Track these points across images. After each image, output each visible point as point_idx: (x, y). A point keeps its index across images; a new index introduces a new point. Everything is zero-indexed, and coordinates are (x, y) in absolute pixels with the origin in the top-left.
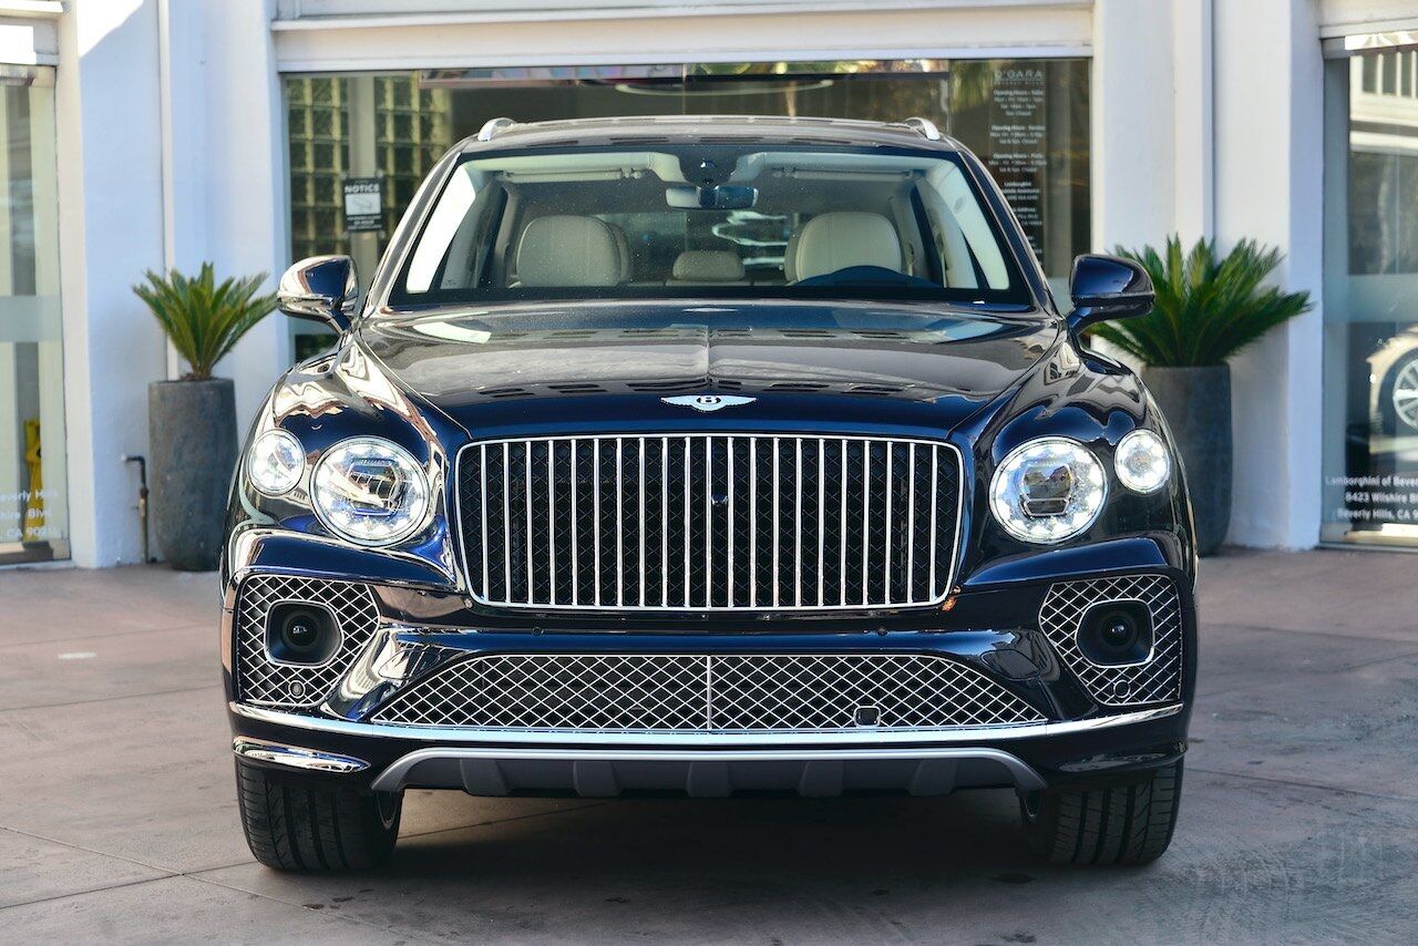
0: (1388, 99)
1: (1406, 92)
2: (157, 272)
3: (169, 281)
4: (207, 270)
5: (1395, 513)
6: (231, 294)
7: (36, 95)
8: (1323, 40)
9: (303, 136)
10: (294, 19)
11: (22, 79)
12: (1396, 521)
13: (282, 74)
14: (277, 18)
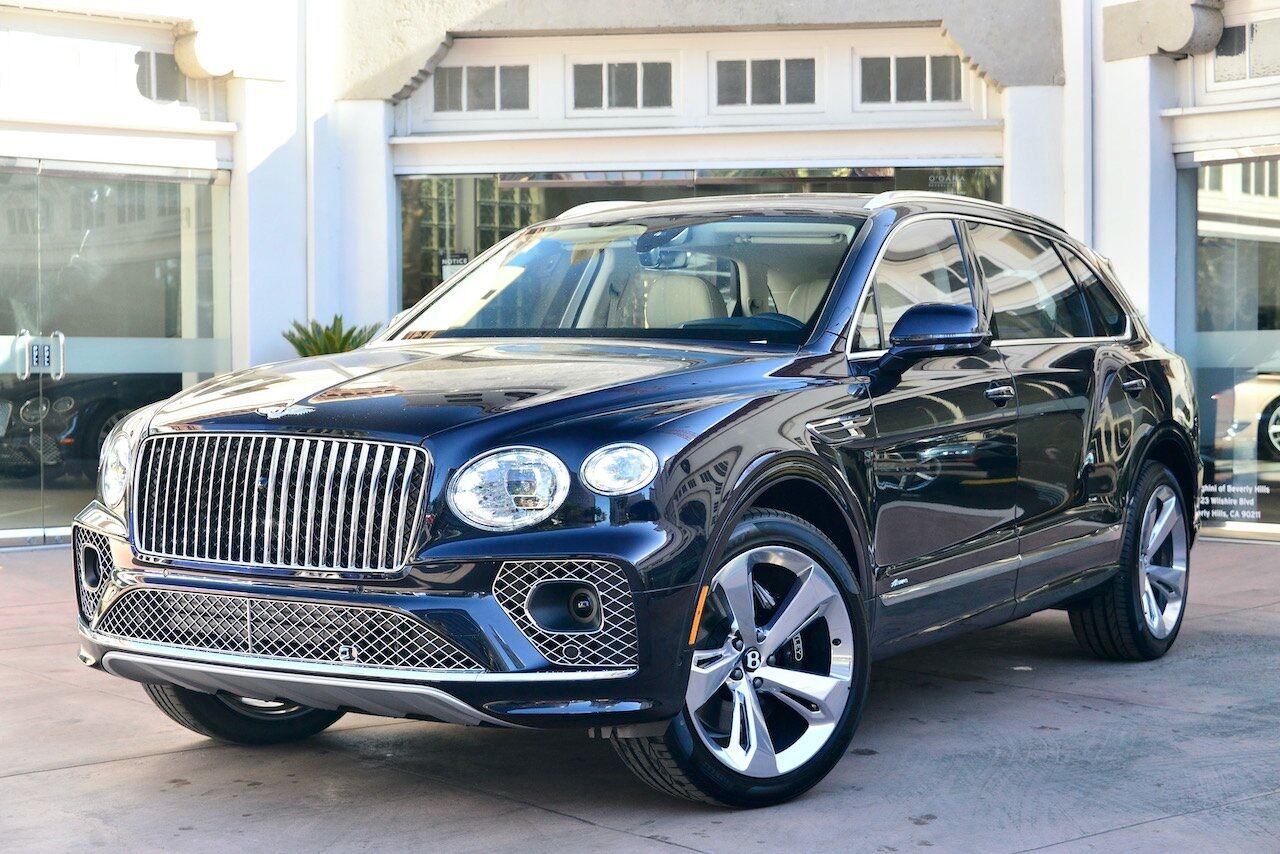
0: (1259, 198)
1: (1273, 193)
2: (302, 323)
3: (310, 330)
4: (338, 321)
5: (1228, 513)
6: (355, 338)
7: (216, 191)
8: (1175, 154)
9: (430, 222)
10: (406, 136)
11: (206, 179)
12: (1230, 519)
13: (397, 176)
14: (394, 135)
